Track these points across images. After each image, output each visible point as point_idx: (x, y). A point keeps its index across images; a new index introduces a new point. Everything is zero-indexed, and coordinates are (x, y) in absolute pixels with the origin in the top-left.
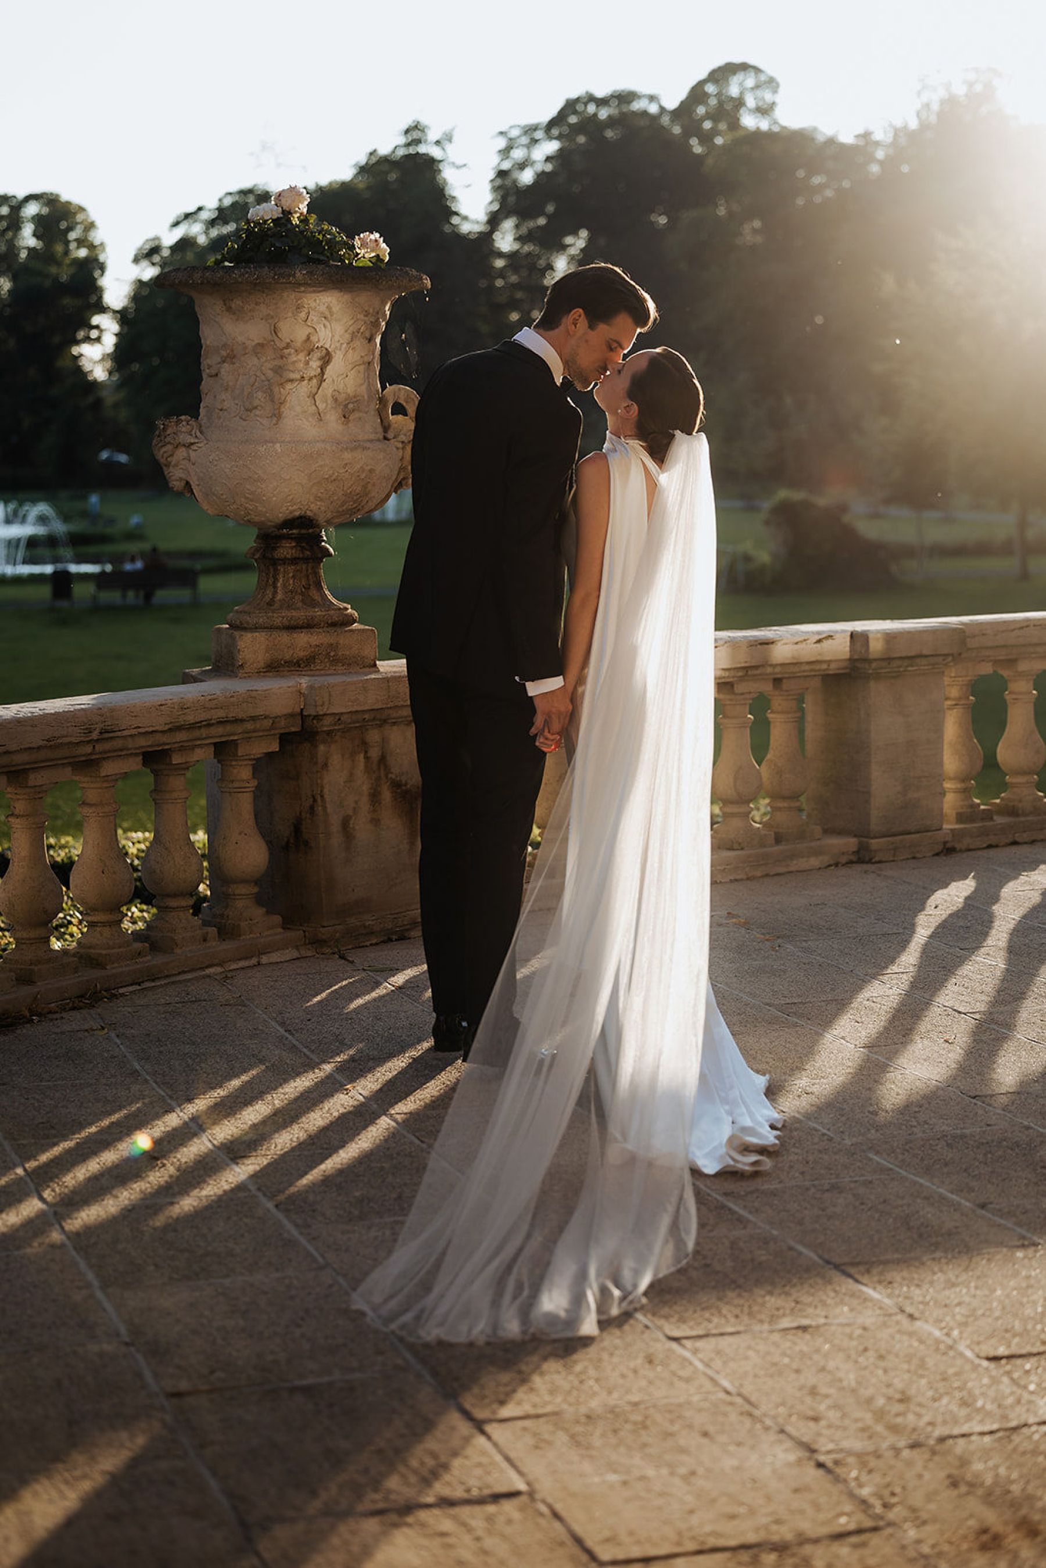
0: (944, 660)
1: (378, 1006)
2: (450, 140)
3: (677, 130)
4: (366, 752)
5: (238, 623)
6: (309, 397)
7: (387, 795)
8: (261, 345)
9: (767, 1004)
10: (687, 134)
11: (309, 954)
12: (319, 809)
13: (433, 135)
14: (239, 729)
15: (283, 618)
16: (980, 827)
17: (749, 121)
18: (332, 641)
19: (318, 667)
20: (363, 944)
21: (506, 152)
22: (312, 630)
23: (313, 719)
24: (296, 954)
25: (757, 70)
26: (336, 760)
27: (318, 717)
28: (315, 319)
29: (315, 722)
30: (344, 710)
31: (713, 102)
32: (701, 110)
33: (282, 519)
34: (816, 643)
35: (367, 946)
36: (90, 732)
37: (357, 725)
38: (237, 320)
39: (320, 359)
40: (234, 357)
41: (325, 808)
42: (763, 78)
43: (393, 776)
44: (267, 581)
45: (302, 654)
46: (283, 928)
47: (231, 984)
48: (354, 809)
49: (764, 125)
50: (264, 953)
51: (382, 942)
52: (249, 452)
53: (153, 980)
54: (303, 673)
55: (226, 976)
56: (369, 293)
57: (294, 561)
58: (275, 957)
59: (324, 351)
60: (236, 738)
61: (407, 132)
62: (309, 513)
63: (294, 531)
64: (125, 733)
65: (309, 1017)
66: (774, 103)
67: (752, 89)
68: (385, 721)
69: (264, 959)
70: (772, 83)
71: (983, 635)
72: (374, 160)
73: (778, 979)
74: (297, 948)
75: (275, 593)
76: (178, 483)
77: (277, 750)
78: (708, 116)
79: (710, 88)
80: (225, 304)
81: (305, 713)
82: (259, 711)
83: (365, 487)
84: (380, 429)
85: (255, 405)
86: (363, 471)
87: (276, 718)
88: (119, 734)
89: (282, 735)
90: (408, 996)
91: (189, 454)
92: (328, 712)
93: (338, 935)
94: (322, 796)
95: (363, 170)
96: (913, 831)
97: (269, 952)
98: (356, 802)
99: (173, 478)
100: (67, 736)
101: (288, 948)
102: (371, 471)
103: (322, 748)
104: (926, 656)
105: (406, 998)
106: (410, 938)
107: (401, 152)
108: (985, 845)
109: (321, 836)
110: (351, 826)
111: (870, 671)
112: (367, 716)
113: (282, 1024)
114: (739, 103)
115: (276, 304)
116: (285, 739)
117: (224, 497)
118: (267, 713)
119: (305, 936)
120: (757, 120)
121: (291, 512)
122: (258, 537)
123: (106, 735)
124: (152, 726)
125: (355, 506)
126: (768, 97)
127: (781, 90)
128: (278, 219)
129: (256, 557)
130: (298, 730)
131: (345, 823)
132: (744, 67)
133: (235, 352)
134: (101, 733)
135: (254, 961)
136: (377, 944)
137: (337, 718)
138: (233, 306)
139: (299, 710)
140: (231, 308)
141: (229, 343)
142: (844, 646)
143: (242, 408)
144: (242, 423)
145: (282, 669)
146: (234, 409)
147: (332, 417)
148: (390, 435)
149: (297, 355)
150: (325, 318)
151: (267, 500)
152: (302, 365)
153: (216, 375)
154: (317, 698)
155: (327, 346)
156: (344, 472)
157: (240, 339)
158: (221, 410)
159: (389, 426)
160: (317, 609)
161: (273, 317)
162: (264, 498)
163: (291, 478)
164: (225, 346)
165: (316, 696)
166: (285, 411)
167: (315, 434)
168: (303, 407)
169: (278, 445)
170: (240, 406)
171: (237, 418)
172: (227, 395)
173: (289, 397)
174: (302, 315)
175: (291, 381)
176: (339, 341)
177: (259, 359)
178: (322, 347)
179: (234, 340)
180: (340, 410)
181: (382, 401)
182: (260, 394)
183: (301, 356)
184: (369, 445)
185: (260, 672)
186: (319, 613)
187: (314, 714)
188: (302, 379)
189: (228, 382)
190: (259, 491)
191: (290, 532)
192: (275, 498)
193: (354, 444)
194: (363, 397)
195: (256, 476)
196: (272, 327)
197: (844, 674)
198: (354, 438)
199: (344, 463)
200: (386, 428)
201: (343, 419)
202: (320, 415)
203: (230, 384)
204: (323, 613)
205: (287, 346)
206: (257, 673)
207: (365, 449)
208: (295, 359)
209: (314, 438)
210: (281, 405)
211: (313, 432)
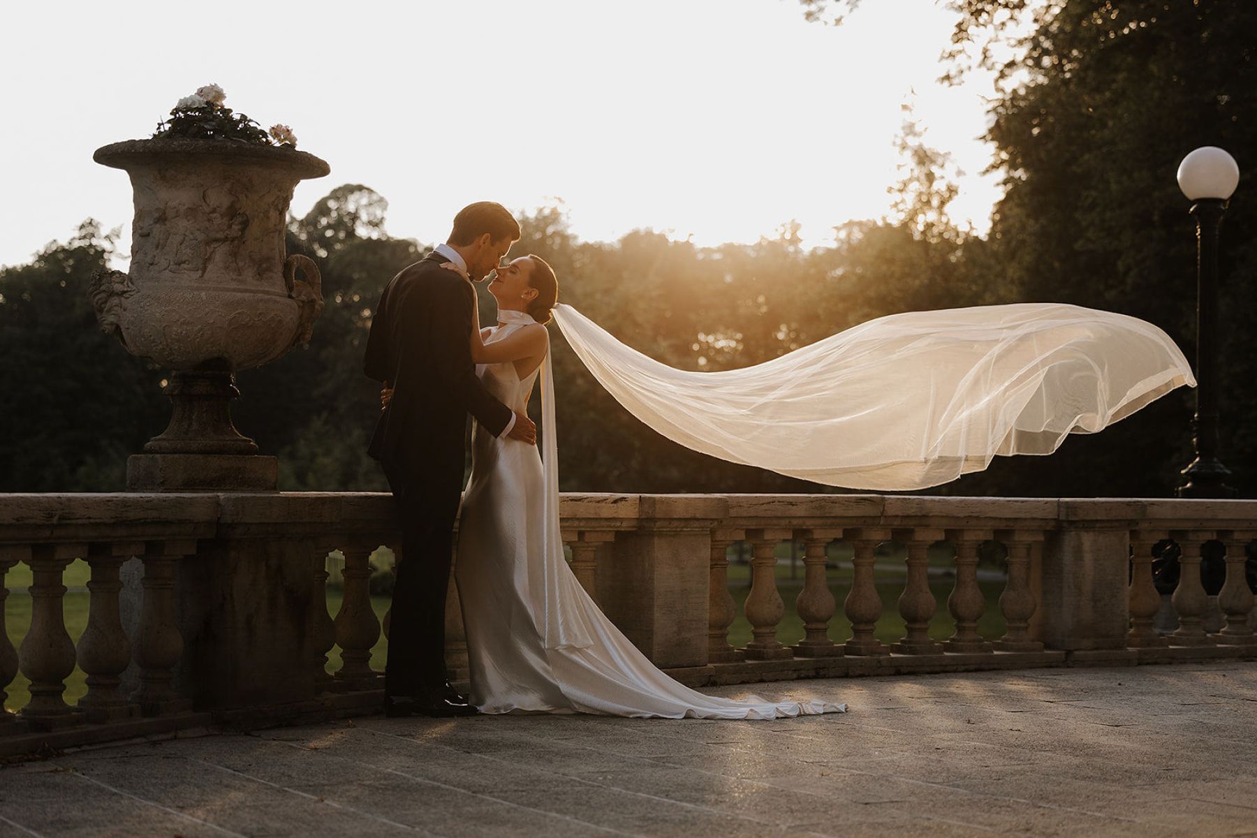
0: (711, 524)
2: (118, 236)
3: (303, 237)
4: (267, 561)
5: (158, 447)
6: (230, 255)
7: (282, 601)
8: (191, 210)
10: (311, 239)
11: (216, 732)
12: (228, 607)
13: (104, 231)
14: (168, 531)
15: (199, 444)
16: (736, 666)
17: (362, 232)
18: (240, 465)
19: (229, 486)
20: (260, 727)
22: (223, 456)
23: (227, 527)
24: (205, 732)
25: (370, 191)
26: (243, 566)
27: (233, 526)
28: (238, 189)
29: (229, 529)
30: (254, 521)
31: (334, 214)
32: (324, 221)
33: (201, 360)
34: (613, 503)
36: (51, 517)
37: (262, 536)
38: (170, 187)
39: (240, 224)
40: (166, 220)
41: (233, 606)
42: (375, 197)
43: (288, 584)
44: (183, 415)
45: (215, 476)
46: (193, 710)
48: (256, 609)
49: (375, 236)
50: (181, 729)
51: (275, 727)
52: (178, 299)
53: (90, 745)
57: (207, 398)
58: (189, 733)
59: (245, 217)
60: (163, 539)
61: (82, 227)
62: (225, 355)
63: (210, 372)
64: (80, 521)
66: (382, 218)
67: (366, 206)
68: (283, 534)
69: (180, 734)
70: (382, 202)
71: (740, 506)
72: (54, 248)
74: (205, 727)
75: (190, 425)
76: (109, 327)
77: (195, 553)
78: (329, 226)
79: (332, 204)
80: (160, 174)
81: (222, 522)
82: (185, 517)
83: (273, 335)
84: (285, 289)
85: (184, 260)
86: (274, 321)
87: (197, 523)
88: (74, 521)
89: (199, 540)
91: (121, 301)
92: (243, 521)
93: (240, 718)
94: (231, 595)
95: (42, 258)
96: (685, 665)
97: (184, 728)
98: (258, 604)
99: (105, 322)
100: (32, 518)
101: (199, 727)
102: (280, 321)
103: (233, 554)
104: (698, 519)
107: (76, 244)
108: (739, 682)
109: (228, 630)
110: (253, 624)
111: (655, 530)
112: (270, 529)
114: (355, 217)
115: (206, 174)
116: (201, 544)
117: (152, 338)
118: (191, 519)
119: (213, 718)
120: (369, 231)
121: (210, 353)
123: (64, 522)
124: (100, 518)
126: (379, 213)
127: (389, 207)
128: (203, 108)
130: (213, 537)
131: (249, 620)
132: (360, 188)
133: (167, 215)
134: (60, 519)
135: (172, 735)
137: (248, 527)
138: (167, 175)
139: (216, 519)
140: (165, 176)
141: (162, 207)
142: (635, 508)
143: (172, 263)
144: (171, 274)
145: (196, 487)
146: (163, 263)
147: (249, 274)
148: (294, 295)
149: (222, 219)
150: (247, 189)
151: (191, 341)
152: (226, 228)
153: (148, 235)
154: (233, 508)
155: (248, 213)
156: (259, 320)
157: (171, 204)
158: (152, 264)
159: (293, 286)
160: (227, 439)
161: (202, 185)
162: (189, 339)
163: (214, 322)
164: (158, 209)
165: (233, 506)
166: (210, 266)
167: (236, 287)
168: (226, 263)
169: (204, 293)
170: (170, 261)
171: (167, 271)
172: (158, 251)
173: (213, 254)
174: (228, 185)
175: (216, 240)
176: (257, 210)
177: (188, 221)
178: (243, 213)
179: (167, 204)
180: (255, 269)
181: (287, 266)
182: (188, 250)
183: (225, 220)
184: (278, 298)
185: (178, 489)
186: (229, 442)
187: (230, 522)
188: (226, 239)
189: (159, 239)
190: (184, 332)
191: (205, 373)
192: (198, 340)
193: (267, 297)
194: (274, 259)
195: (183, 319)
196: (202, 194)
197: (632, 531)
198: (267, 293)
199: (259, 312)
200: (290, 289)
201: (258, 276)
202: (239, 271)
203: (161, 241)
204: (233, 443)
205: (214, 211)
206: (176, 489)
207: (275, 302)
208: (220, 222)
209: (234, 290)
210: (207, 260)
211: (233, 285)
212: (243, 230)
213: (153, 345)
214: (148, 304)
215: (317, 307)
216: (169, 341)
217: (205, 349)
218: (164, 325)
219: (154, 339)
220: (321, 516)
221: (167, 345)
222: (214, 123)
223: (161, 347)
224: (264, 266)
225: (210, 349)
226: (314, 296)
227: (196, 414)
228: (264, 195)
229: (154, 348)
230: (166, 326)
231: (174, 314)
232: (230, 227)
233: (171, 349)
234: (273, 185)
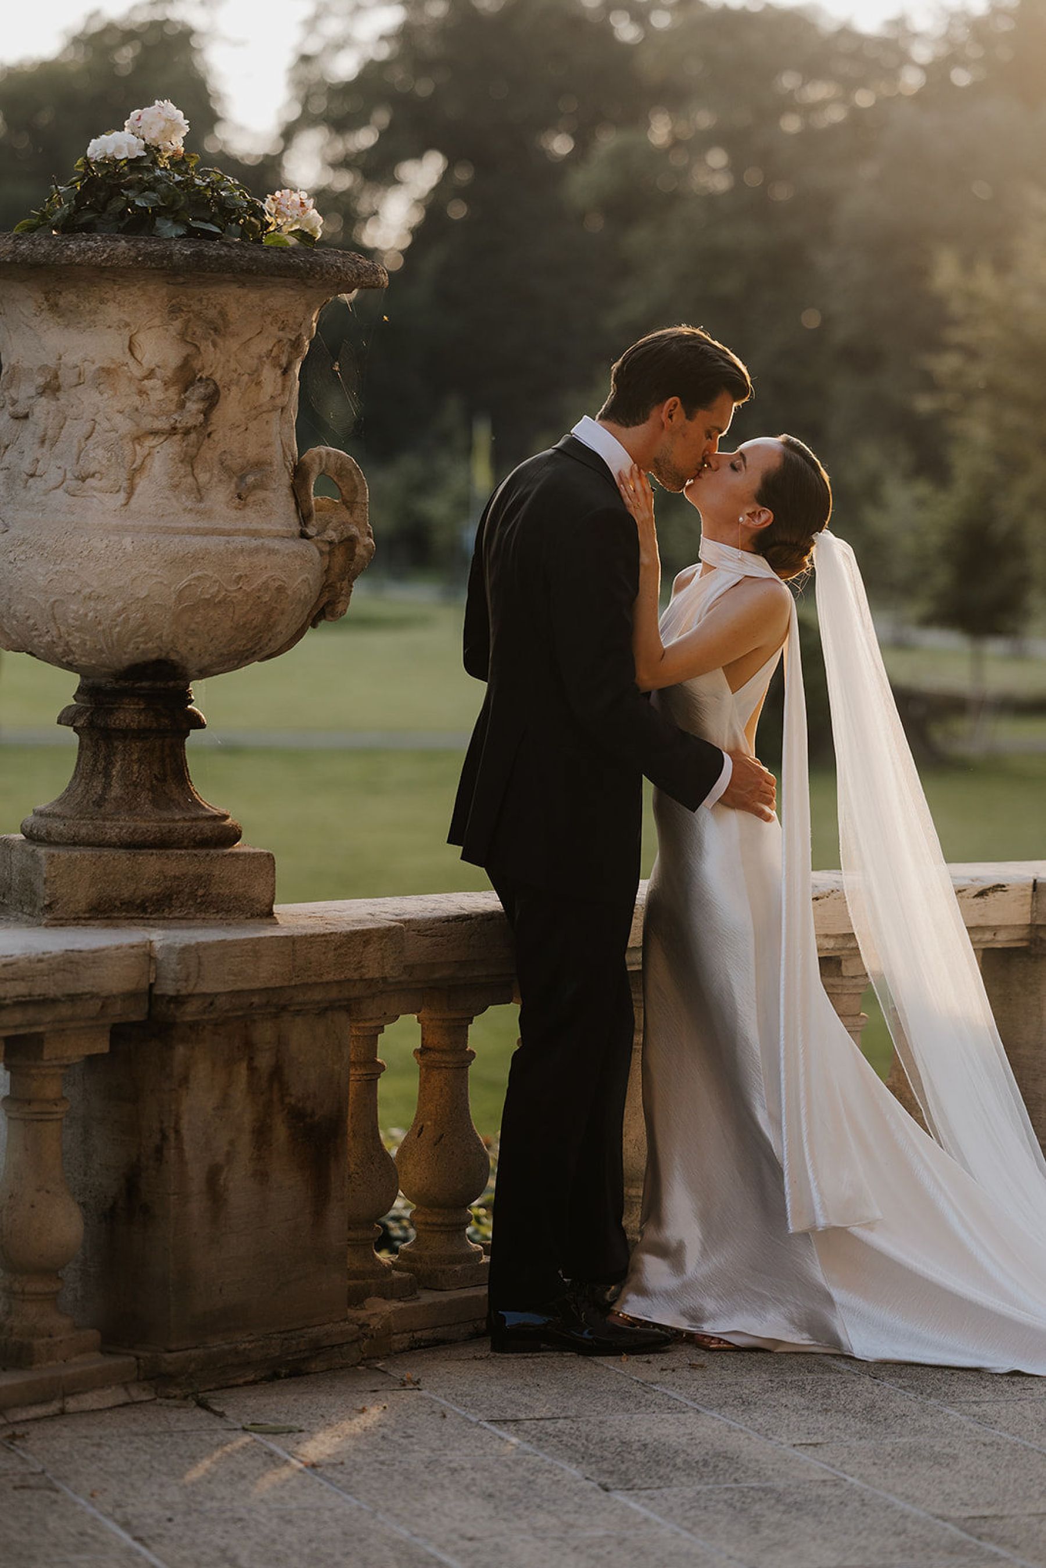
1: (282, 1498)
4: (251, 1059)
5: (43, 833)
6: (182, 462)
7: (281, 1132)
8: (107, 371)
9: (938, 1517)
11: (145, 1397)
12: (171, 1154)
14: (48, 1016)
15: (121, 829)
18: (201, 871)
19: (177, 915)
20: (232, 1382)
21: (312, 24)
22: (169, 852)
23: (168, 1003)
24: (123, 1398)
26: (201, 1072)
27: (178, 1000)
28: (199, 331)
29: (172, 1006)
30: (221, 989)
33: (126, 664)
34: (976, 896)
35: (237, 1386)
37: (240, 1013)
38: (67, 326)
39: (203, 400)
40: (58, 389)
41: (180, 1150)
43: (293, 1101)
44: (95, 765)
45: (151, 890)
46: (102, 1352)
47: (24, 1449)
48: (228, 1153)
50: (72, 1394)
51: (262, 1379)
52: (79, 550)
54: (152, 922)
55: (14, 1433)
56: (291, 292)
57: (140, 734)
58: (90, 1400)
59: (212, 386)
60: (41, 1029)
62: (174, 657)
63: (145, 684)
65: (169, 1514)
68: (284, 1008)
69: (72, 1404)
73: (946, 1471)
74: (125, 1385)
75: (106, 787)
77: (106, 1050)
80: (47, 300)
81: (157, 991)
82: (84, 986)
83: (268, 615)
84: (294, 520)
85: (92, 470)
86: (267, 589)
87: (107, 998)
89: (114, 1025)
90: (329, 1480)
92: (197, 991)
93: (193, 1365)
94: (177, 1132)
97: (79, 1393)
98: (232, 1143)
101: (110, 1387)
102: (280, 589)
103: (181, 1050)
105: (326, 1485)
106: (308, 1374)
109: (172, 1198)
110: (222, 1182)
112: (256, 1000)
113: (126, 1525)
115: (135, 303)
116: (119, 1033)
118: (95, 990)
119: (138, 1367)
121: (143, 652)
122: (80, 690)
125: (249, 646)
128: (139, 159)
129: (78, 724)
130: (141, 1019)
131: (213, 1175)
133: (61, 380)
135: (54, 1407)
136: (254, 1383)
137: (209, 1000)
138: (61, 302)
139: (147, 987)
140: (57, 305)
141: (52, 363)
142: (1022, 905)
143: (69, 475)
144: (67, 499)
145: (115, 915)
146: (54, 476)
147: (220, 497)
148: (311, 531)
149: (167, 390)
150: (216, 330)
151: (104, 630)
152: (173, 408)
153: (26, 417)
154: (179, 967)
155: (217, 377)
156: (235, 591)
157: (71, 359)
158: (32, 476)
159: (310, 515)
160: (177, 817)
161: (127, 325)
162: (100, 628)
163: (148, 596)
164: (43, 368)
165: (178, 964)
166: (142, 484)
167: (191, 524)
168: (172, 478)
169: (129, 540)
170: (65, 470)
171: (60, 491)
172: (44, 450)
173: (149, 459)
174: (178, 324)
175: (154, 433)
176: (235, 371)
177: (101, 394)
178: (208, 379)
179: (60, 359)
180: (233, 485)
181: (299, 473)
182: (100, 452)
183: (173, 393)
184: (276, 544)
185: (79, 918)
186: (181, 824)
187: (172, 993)
188: (173, 431)
189: (46, 429)
190: (90, 614)
191: (137, 685)
192: (118, 629)
193: (254, 543)
194: (271, 464)
195: (89, 590)
196: (127, 343)
197: (1017, 948)
198: (255, 534)
199: (237, 574)
200: (305, 518)
201: (237, 500)
202: (199, 493)
203: (50, 432)
204: (189, 824)
205: (150, 374)
206: (75, 919)
207: (272, 552)
208: (162, 396)
209: (189, 532)
210: (135, 473)
211: (188, 521)
212: (207, 413)
213: (34, 633)
214: (23, 557)
215: (360, 550)
216: (63, 629)
217: (131, 646)
218: (52, 600)
219: (35, 624)
220: (362, 967)
221: (60, 637)
222: (153, 196)
223: (48, 638)
224: (250, 479)
225: (142, 646)
226: (354, 530)
227: (118, 765)
228: (251, 339)
229: (36, 641)
230: (55, 602)
231: (70, 578)
232: (181, 405)
233: (67, 644)
234: (269, 319)
